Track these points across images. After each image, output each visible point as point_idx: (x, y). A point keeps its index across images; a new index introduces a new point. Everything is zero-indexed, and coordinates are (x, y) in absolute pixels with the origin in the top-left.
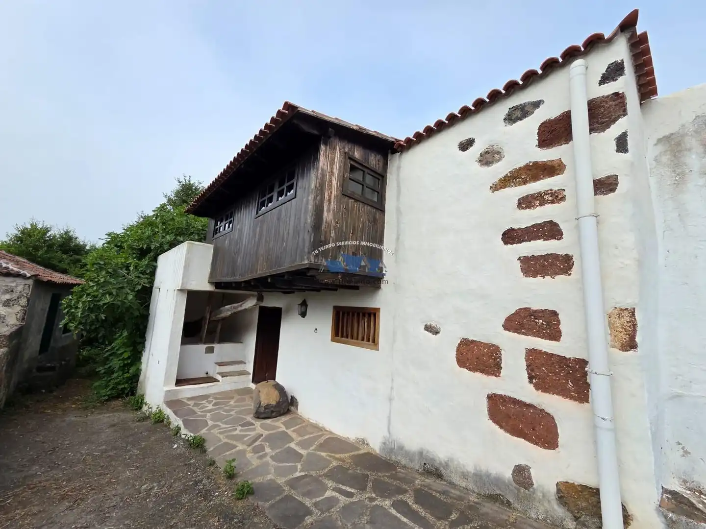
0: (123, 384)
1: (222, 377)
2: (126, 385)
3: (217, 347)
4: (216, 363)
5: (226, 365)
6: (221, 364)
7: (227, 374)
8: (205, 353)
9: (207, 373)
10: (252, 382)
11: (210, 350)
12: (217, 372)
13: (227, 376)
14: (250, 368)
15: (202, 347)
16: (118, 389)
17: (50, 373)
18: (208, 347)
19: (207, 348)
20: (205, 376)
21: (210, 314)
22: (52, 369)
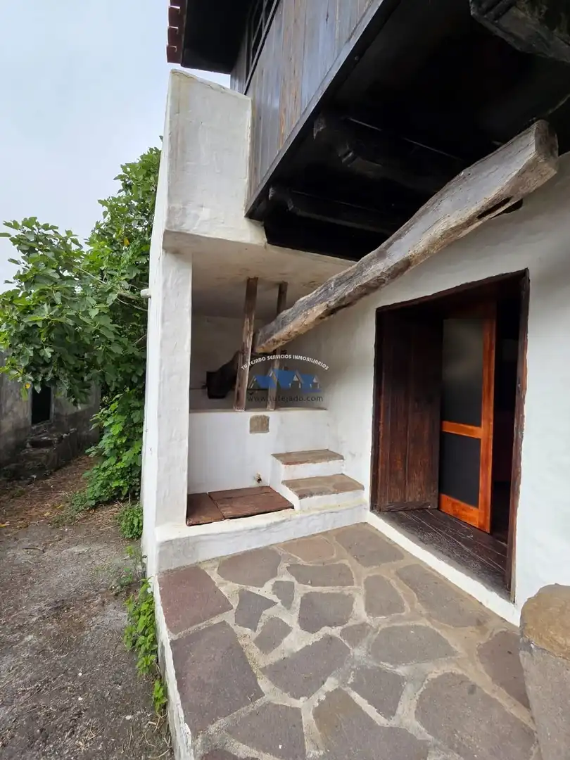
0: (117, 479)
1: (301, 497)
2: (121, 483)
3: (274, 416)
4: (277, 456)
5: (301, 463)
6: (289, 459)
7: (311, 488)
8: (251, 431)
9: (259, 480)
10: (372, 509)
11: (261, 426)
12: (283, 479)
13: (311, 495)
14: (362, 471)
15: (242, 418)
16: (111, 488)
17: (46, 450)
18: (257, 418)
19: (252, 420)
20: (254, 484)
21: (254, 337)
22: (48, 444)
